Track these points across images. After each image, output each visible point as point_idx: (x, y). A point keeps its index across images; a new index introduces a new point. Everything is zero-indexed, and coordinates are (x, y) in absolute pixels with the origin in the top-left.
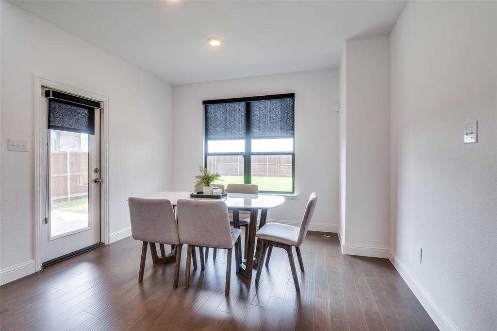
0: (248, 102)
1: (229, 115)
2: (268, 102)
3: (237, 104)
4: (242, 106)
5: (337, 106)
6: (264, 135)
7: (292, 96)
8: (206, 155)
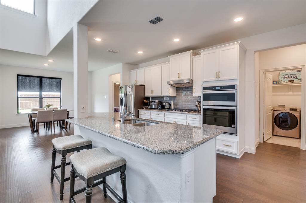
0: (41, 78)
1: (32, 82)
2: (51, 79)
3: (36, 78)
4: (38, 79)
6: (49, 91)
7: (61, 79)
8: (18, 98)
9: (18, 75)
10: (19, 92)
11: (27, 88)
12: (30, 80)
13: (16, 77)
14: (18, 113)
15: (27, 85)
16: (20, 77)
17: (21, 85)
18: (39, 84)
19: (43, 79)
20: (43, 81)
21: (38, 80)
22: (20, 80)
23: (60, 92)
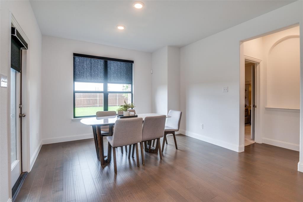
0: (106, 60)
1: (94, 67)
2: (119, 63)
3: (99, 60)
5: (152, 71)
6: (116, 82)
7: (132, 62)
8: (74, 93)
9: (75, 55)
10: (76, 83)
11: (87, 77)
12: (91, 63)
13: (72, 57)
14: (74, 117)
15: (87, 72)
16: (77, 58)
17: (79, 71)
18: (102, 70)
19: (109, 62)
20: (109, 65)
21: (102, 63)
22: (78, 63)
23: (132, 84)
